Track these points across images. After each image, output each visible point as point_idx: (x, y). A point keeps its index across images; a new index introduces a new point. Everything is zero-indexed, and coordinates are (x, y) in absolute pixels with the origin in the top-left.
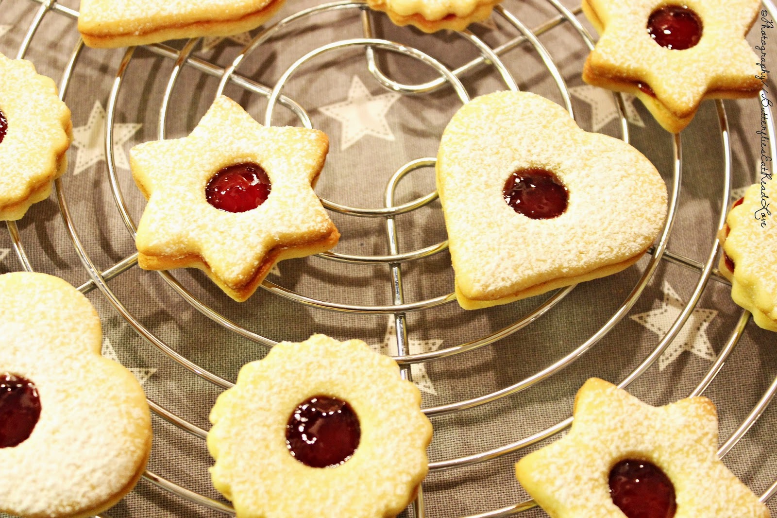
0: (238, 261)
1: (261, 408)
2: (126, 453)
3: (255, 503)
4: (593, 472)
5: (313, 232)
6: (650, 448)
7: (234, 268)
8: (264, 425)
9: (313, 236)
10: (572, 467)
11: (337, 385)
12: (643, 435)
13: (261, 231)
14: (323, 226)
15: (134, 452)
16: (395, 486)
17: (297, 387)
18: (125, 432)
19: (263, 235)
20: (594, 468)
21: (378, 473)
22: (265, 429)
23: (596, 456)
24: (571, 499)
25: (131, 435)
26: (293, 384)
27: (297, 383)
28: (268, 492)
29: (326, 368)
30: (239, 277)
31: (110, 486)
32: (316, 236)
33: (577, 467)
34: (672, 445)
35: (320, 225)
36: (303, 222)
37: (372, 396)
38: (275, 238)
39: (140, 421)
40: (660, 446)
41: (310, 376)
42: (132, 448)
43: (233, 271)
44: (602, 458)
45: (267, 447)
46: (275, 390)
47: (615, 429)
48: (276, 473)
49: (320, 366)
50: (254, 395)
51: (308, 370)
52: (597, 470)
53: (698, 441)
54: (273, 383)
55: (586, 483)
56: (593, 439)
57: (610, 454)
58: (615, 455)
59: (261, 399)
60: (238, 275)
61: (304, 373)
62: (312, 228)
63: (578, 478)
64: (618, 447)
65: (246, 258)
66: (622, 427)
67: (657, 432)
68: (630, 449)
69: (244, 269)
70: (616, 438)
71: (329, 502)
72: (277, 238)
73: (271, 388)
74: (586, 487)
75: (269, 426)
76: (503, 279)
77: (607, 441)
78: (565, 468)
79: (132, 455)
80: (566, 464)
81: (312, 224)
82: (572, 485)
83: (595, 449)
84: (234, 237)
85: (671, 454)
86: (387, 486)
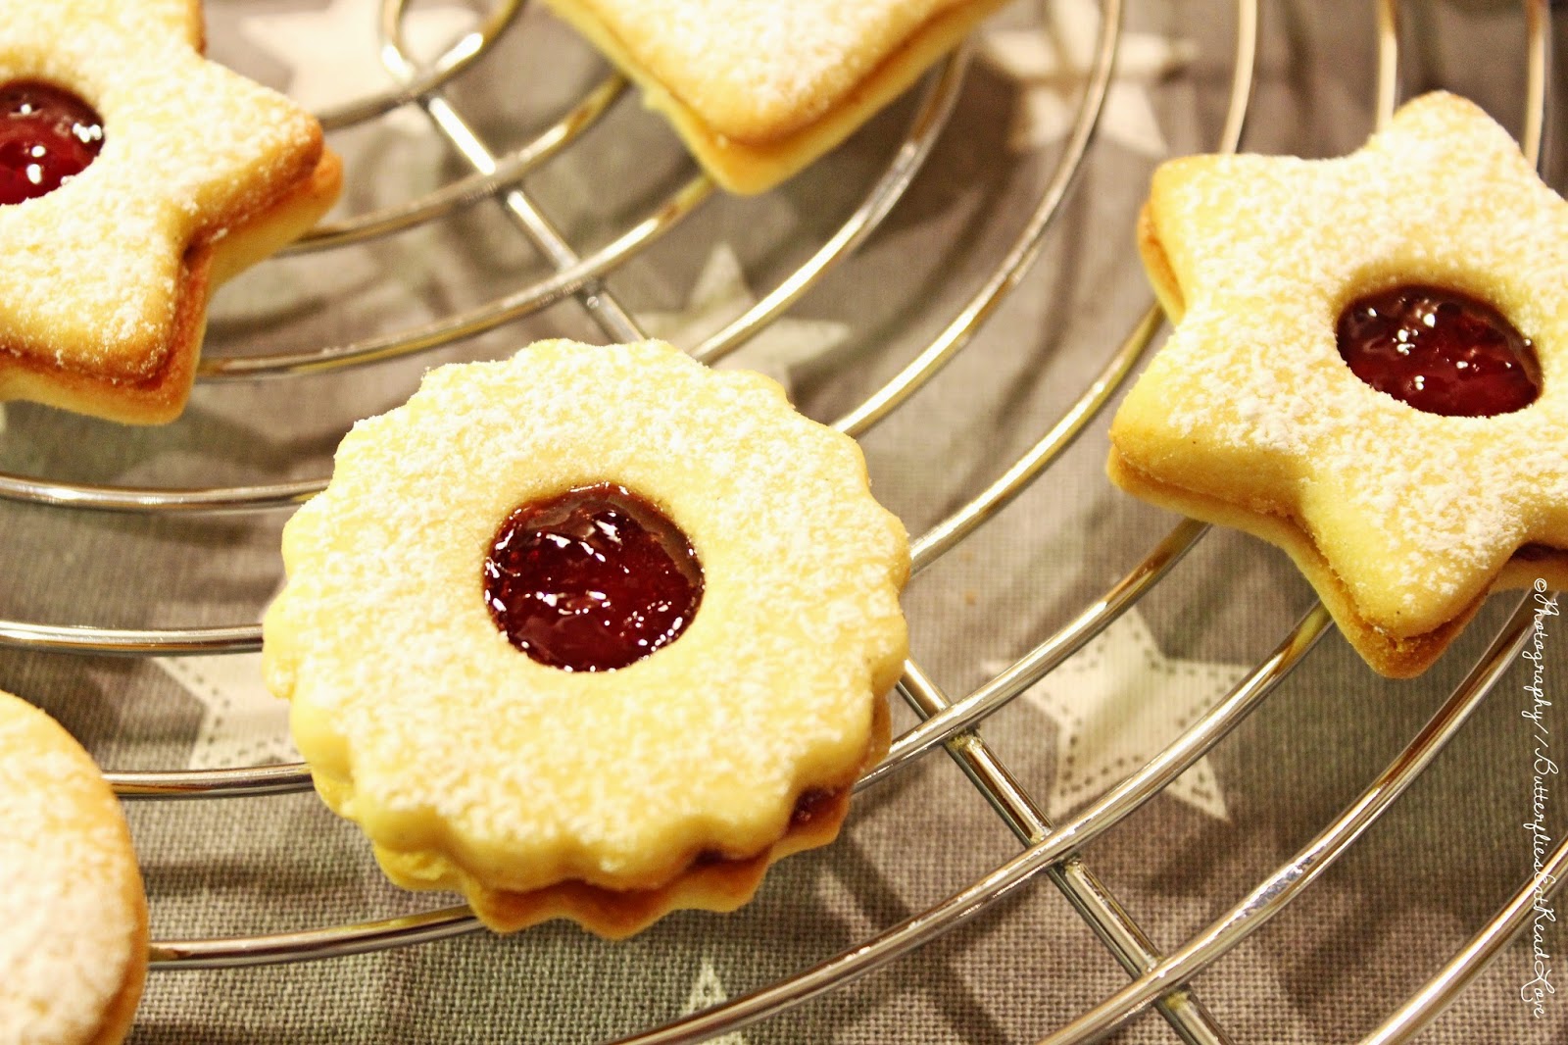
0: (119, 290)
1: (398, 594)
2: (86, 875)
3: (525, 816)
4: (1307, 349)
5: (278, 150)
6: (1397, 239)
7: (118, 313)
8: (431, 627)
9: (281, 164)
10: (1255, 360)
11: (561, 452)
12: (1363, 220)
13: (139, 203)
14: (294, 127)
15: (106, 865)
16: (862, 600)
17: (460, 505)
18: (53, 824)
19: (152, 209)
20: (1304, 340)
21: (796, 594)
22: (438, 634)
23: (1291, 310)
24: (1297, 428)
25: (73, 824)
26: (447, 501)
27: (455, 492)
28: (545, 771)
29: (507, 428)
30: (144, 330)
31: (88, 984)
32: (289, 161)
33: (1263, 355)
34: (1443, 210)
35: (286, 128)
36: (240, 137)
37: (667, 435)
38: (186, 207)
39: (77, 782)
40: (1417, 227)
41: (478, 462)
42: (97, 857)
43: (122, 322)
44: (1309, 310)
45: (470, 671)
46: (407, 533)
47: (1295, 235)
48: (534, 718)
49: (490, 431)
50: (359, 571)
51: (463, 452)
52: (1312, 342)
53: (1492, 176)
54: (391, 522)
55: (1307, 381)
56: (1260, 279)
57: (1320, 292)
58: (1333, 289)
59: (384, 570)
60: (138, 324)
61: (457, 462)
62: (270, 144)
63: (1283, 375)
64: (1326, 271)
65: (138, 278)
66: (1307, 223)
67: (1389, 201)
68: (1355, 262)
69: (145, 304)
70: (1310, 252)
71: (719, 717)
72: (191, 206)
73: (393, 534)
74: (1313, 386)
75: (444, 624)
76: (819, 52)
77: (1295, 266)
78: (1240, 368)
79: (108, 878)
80: (1233, 361)
81: (265, 132)
82: (1280, 398)
83: (1280, 298)
84: (76, 245)
85: (1451, 232)
86: (842, 610)
